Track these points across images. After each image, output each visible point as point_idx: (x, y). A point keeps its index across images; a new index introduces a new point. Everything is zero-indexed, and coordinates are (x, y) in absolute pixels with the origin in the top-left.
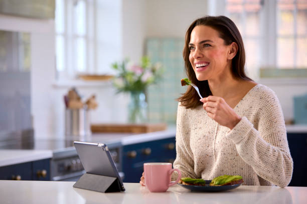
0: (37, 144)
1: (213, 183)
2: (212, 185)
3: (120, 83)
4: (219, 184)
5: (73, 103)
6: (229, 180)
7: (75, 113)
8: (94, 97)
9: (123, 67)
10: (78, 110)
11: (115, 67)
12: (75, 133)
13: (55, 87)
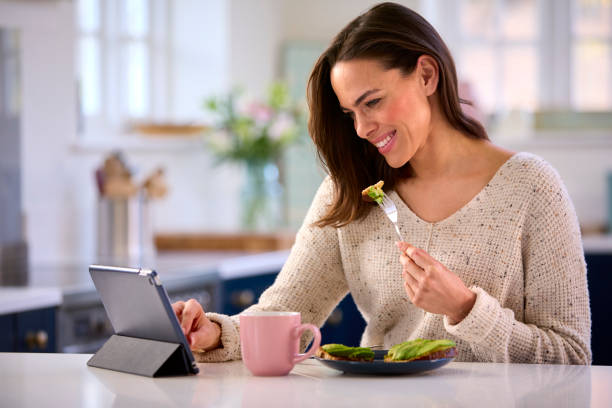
0: (35, 275)
1: (392, 355)
2: (388, 360)
3: (223, 142)
4: (403, 359)
5: (115, 186)
6: (425, 350)
7: (118, 209)
8: (160, 172)
9: (229, 106)
10: (125, 202)
11: (212, 105)
12: (119, 250)
13: (76, 150)
